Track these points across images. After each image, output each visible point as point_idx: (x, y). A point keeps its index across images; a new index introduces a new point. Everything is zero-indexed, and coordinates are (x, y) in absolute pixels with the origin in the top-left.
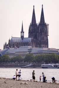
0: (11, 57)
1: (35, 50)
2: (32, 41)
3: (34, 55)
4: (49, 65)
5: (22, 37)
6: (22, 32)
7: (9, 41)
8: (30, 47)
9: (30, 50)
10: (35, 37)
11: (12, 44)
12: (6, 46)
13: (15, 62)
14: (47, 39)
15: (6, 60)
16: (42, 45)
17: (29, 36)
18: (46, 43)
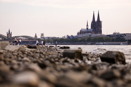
0: (80, 39)
1: (94, 35)
2: (93, 30)
3: (92, 38)
4: (100, 43)
5: (87, 28)
6: (87, 26)
7: (80, 31)
8: (90, 34)
9: (90, 35)
10: (95, 28)
11: (82, 32)
12: (78, 34)
13: (82, 42)
14: (101, 30)
15: (77, 41)
16: (98, 33)
17: (91, 28)
18: (101, 32)
